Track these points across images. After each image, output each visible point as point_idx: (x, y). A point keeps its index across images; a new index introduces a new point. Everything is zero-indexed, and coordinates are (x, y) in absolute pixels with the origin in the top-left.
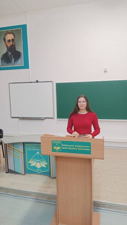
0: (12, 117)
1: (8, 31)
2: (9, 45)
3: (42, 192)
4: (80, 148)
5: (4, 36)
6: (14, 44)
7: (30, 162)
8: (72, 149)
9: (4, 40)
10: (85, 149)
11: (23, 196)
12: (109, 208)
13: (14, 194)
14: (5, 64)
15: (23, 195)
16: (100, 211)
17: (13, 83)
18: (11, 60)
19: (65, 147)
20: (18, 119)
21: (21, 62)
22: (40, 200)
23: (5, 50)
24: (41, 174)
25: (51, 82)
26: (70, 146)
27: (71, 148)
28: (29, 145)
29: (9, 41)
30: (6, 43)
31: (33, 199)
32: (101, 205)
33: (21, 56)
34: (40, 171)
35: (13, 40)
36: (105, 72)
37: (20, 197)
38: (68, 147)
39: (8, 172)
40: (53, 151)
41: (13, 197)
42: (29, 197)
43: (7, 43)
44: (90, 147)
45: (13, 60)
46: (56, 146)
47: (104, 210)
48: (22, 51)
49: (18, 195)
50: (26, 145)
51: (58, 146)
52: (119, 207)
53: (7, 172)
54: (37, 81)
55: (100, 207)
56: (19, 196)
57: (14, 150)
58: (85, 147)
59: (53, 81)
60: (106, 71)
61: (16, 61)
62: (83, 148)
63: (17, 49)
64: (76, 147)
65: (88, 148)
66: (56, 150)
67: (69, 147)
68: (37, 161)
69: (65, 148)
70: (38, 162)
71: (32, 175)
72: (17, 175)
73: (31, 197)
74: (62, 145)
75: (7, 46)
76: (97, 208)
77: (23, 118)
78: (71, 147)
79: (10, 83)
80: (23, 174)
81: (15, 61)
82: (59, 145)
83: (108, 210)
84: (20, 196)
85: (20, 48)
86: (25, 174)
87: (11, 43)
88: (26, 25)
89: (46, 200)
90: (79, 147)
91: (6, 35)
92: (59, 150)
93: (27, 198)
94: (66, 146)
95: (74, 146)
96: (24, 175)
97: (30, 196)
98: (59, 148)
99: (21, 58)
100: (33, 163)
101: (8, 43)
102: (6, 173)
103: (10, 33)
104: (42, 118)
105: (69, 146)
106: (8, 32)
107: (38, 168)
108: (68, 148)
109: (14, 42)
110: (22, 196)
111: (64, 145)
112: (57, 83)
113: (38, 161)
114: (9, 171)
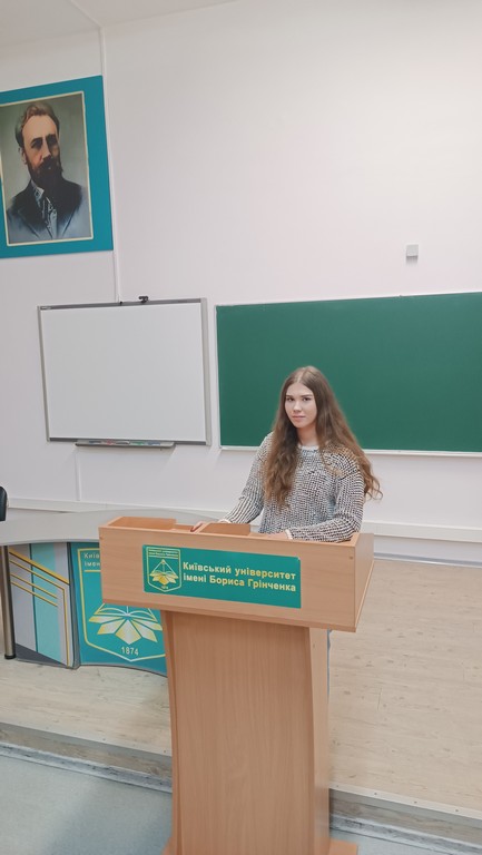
0: (53, 440)
1: (32, 104)
2: (36, 161)
3: (130, 744)
4: (256, 578)
5: (19, 126)
6: (55, 153)
7: (94, 619)
8: (224, 582)
9: (20, 138)
10: (276, 586)
11: (57, 756)
12: (395, 822)
13: (26, 745)
14: (24, 232)
15: (59, 753)
16: (358, 831)
17: (53, 308)
18: (46, 219)
19: (197, 572)
20: (72, 446)
21: (81, 225)
22: (123, 774)
23: (22, 181)
24: (138, 666)
25: (198, 301)
26: (217, 569)
27: (219, 581)
28: (90, 553)
29: (37, 143)
30: (24, 151)
31: (94, 768)
32: (363, 809)
33: (84, 202)
34: (134, 656)
35: (51, 139)
36: (409, 258)
37: (46, 758)
38: (208, 574)
39: (13, 657)
40: (148, 589)
41: (19, 756)
42: (80, 760)
43: (31, 152)
44: (298, 577)
45: (53, 216)
46: (160, 569)
47: (376, 831)
48: (85, 182)
49: (40, 752)
50: (79, 550)
51: (167, 569)
52: (436, 820)
53: (11, 654)
54: (144, 301)
55: (359, 815)
56: (42, 755)
57: (35, 571)
58: (276, 575)
59: (205, 299)
60: (416, 257)
61: (64, 222)
62: (267, 580)
63: (68, 175)
64: (241, 577)
65: (290, 582)
66: (158, 584)
67: (212, 574)
68: (124, 617)
69: (195, 578)
70: (127, 618)
71: (106, 671)
72: (46, 668)
73: (88, 762)
74: (185, 565)
75: (28, 163)
76: (347, 821)
77: (93, 444)
78: (218, 575)
79: (42, 308)
80: (70, 664)
81: (61, 220)
82: (173, 565)
83: (390, 831)
84: (48, 753)
85: (77, 172)
86: (77, 664)
87: (45, 152)
88: (101, 77)
89: (145, 774)
90: (252, 577)
91: (25, 120)
92: (170, 585)
93: (74, 764)
94: (200, 568)
95: (233, 572)
96: (72, 668)
97: (84, 757)
98: (171, 578)
99: (82, 208)
100: (107, 624)
101: (34, 150)
102: (7, 657)
103: (39, 113)
104: (162, 445)
105: (211, 570)
106: (34, 109)
107: (126, 645)
108: (208, 579)
109: (55, 147)
110: (53, 755)
111: (191, 567)
112: (221, 304)
113: (126, 615)
114: (17, 653)
